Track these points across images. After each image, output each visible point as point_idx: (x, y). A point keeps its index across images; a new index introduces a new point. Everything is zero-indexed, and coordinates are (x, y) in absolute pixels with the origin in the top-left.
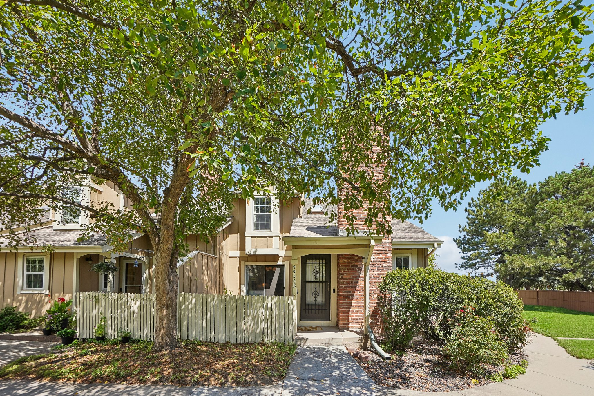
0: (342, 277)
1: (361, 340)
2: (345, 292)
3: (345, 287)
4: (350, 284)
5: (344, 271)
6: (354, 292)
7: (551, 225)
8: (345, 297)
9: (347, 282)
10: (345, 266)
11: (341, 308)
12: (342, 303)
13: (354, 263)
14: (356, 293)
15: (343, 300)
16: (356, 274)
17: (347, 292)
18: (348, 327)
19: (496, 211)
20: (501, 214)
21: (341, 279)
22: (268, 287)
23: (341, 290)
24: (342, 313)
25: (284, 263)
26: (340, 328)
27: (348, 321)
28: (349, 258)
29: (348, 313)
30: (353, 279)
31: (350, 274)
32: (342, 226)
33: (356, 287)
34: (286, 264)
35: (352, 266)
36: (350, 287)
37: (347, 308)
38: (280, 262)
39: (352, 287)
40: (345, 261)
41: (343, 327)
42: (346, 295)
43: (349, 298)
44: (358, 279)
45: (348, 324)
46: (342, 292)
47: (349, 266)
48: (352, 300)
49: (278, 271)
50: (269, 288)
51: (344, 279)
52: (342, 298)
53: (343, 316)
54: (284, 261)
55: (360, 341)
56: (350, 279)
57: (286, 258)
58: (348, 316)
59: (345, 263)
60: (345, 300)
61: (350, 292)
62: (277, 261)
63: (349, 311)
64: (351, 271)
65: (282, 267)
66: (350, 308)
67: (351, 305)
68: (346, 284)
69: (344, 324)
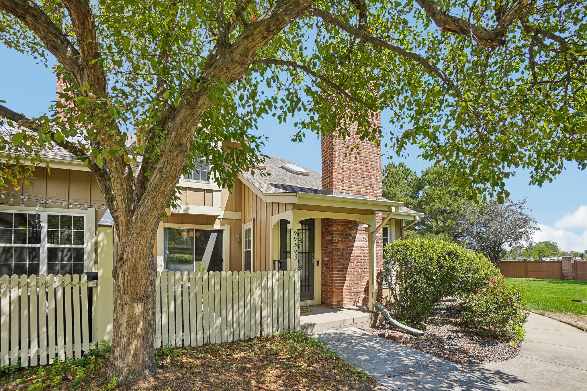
0: (336, 246)
1: (371, 318)
2: (339, 265)
3: (339, 259)
4: (344, 255)
5: (338, 240)
6: (348, 264)
7: (434, 208)
8: (339, 271)
9: (341, 253)
10: (339, 234)
11: (336, 283)
12: (336, 277)
13: (348, 231)
14: (349, 266)
15: (337, 274)
16: (350, 244)
17: (341, 265)
18: (342, 304)
19: (391, 191)
20: (396, 194)
21: (336, 249)
22: (199, 259)
23: (335, 262)
24: (336, 289)
25: (223, 227)
26: (334, 307)
27: (342, 298)
28: (343, 225)
29: (342, 289)
30: (347, 250)
31: (344, 244)
32: (336, 188)
33: (350, 259)
34: (226, 229)
35: (346, 235)
36: (344, 259)
37: (341, 283)
38: (217, 226)
39: (346, 259)
40: (339, 228)
41: (337, 305)
42: (339, 268)
43: (343, 271)
44: (352, 250)
45: (342, 301)
46: (336, 265)
47: (343, 234)
48: (346, 274)
49: (213, 237)
50: (201, 260)
51: (338, 249)
52: (336, 271)
53: (337, 292)
54: (222, 224)
55: (370, 320)
56: (344, 249)
57: (225, 221)
58: (342, 292)
59: (339, 231)
60: (339, 274)
61: (344, 265)
62: (213, 224)
63: (343, 286)
64: (345, 241)
65: (220, 233)
66: (344, 283)
67: (345, 280)
68: (339, 255)
69: (338, 302)
